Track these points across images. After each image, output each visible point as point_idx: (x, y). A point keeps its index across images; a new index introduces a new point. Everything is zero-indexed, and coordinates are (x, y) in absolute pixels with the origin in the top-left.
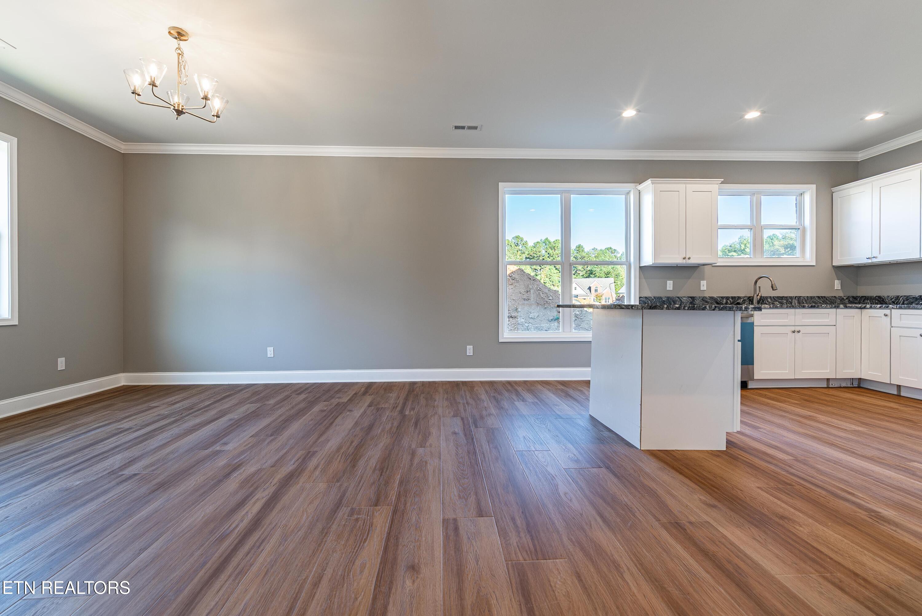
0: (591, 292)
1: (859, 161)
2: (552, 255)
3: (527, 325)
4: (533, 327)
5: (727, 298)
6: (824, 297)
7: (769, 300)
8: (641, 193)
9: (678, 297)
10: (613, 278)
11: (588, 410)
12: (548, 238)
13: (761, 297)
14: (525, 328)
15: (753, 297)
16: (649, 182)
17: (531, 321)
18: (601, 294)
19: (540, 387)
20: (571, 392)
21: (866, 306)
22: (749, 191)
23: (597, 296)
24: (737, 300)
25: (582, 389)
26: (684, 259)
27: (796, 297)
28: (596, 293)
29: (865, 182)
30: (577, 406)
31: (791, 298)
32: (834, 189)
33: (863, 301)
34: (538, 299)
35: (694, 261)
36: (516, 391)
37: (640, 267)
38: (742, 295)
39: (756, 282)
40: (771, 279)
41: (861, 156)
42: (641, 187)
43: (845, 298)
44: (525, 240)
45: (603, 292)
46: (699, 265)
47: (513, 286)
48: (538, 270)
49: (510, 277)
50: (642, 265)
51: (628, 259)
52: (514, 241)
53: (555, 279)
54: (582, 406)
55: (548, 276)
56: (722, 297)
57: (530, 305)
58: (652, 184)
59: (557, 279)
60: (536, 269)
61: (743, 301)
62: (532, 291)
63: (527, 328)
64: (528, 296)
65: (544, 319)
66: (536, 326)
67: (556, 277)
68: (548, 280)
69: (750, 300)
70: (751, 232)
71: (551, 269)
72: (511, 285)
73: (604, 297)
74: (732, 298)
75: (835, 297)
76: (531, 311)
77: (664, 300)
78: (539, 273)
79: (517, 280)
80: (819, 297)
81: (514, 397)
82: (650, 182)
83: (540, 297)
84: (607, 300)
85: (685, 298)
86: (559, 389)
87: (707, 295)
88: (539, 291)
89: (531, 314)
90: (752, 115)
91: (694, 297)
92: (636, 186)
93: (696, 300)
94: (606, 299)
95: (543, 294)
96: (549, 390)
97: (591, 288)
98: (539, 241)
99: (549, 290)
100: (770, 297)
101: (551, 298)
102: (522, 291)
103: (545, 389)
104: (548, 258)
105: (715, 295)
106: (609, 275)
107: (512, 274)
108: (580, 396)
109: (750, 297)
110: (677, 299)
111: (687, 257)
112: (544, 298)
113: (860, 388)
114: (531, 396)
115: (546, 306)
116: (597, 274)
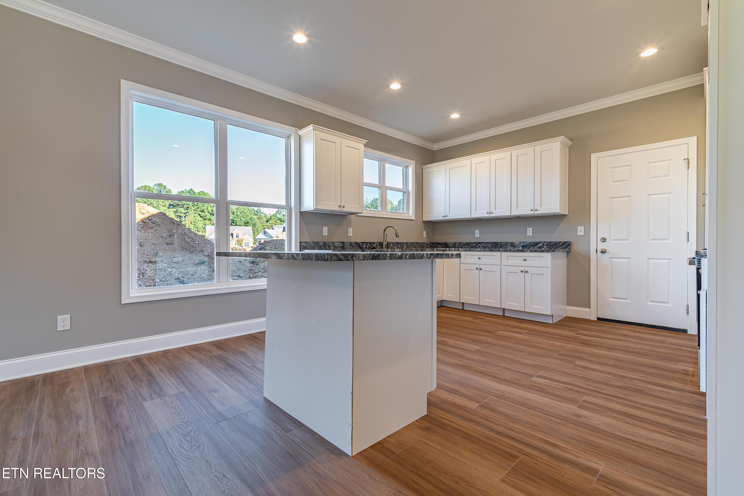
0: (233, 238)
1: (434, 150)
2: (197, 204)
3: (169, 270)
4: (177, 272)
5: (367, 243)
6: (419, 243)
7: (391, 245)
8: (301, 139)
9: (332, 242)
10: (251, 227)
11: (261, 391)
12: (193, 189)
13: (388, 242)
14: (168, 273)
15: (383, 243)
16: (310, 127)
17: (174, 265)
18: (241, 239)
19: (187, 358)
20: (232, 358)
21: (446, 249)
22: (378, 156)
23: (238, 241)
24: (373, 245)
25: (244, 350)
26: (340, 207)
27: (405, 243)
28: (237, 238)
29: (438, 164)
30: (243, 384)
31: (403, 243)
32: (424, 167)
33: (437, 246)
34: (183, 243)
35: (347, 209)
36: (150, 374)
37: (300, 212)
38: (375, 241)
39: (385, 230)
40: (395, 228)
41: (436, 147)
42: (302, 132)
43: (429, 244)
44: (168, 188)
45: (243, 238)
46: (348, 213)
47: (153, 230)
48: (183, 217)
49: (149, 220)
50: (302, 210)
51: (288, 204)
52: (156, 188)
53: (200, 226)
54: (251, 382)
55: (193, 222)
56: (363, 242)
57: (174, 250)
58: (314, 130)
59: (201, 226)
60: (180, 216)
61: (376, 246)
62: (176, 236)
63: (169, 273)
64: (171, 240)
65: (190, 263)
66: (181, 270)
67: (201, 224)
68: (193, 227)
69: (380, 245)
70: (379, 191)
71: (196, 217)
72: (151, 228)
73: (244, 242)
74: (370, 243)
75: (424, 243)
76: (175, 256)
77: (321, 245)
78: (184, 219)
79: (158, 223)
80: (416, 243)
81: (145, 391)
82: (312, 128)
83: (186, 242)
84: (247, 244)
85: (337, 243)
86: (215, 356)
87: (353, 240)
88: (184, 236)
89: (175, 259)
90: (395, 86)
91: (344, 242)
92: (297, 131)
93: (345, 244)
94: (245, 243)
95: (188, 238)
96: (201, 361)
97: (234, 234)
98: (184, 191)
99: (195, 234)
100: (392, 242)
101: (198, 242)
102: (165, 235)
103: (195, 361)
104: (193, 207)
105: (358, 241)
106: (248, 225)
107: (153, 218)
108: (244, 364)
109: (380, 242)
110: (331, 243)
111: (342, 206)
112: (190, 242)
113: (443, 307)
114: (174, 381)
115: (191, 251)
116: (238, 223)
